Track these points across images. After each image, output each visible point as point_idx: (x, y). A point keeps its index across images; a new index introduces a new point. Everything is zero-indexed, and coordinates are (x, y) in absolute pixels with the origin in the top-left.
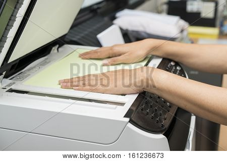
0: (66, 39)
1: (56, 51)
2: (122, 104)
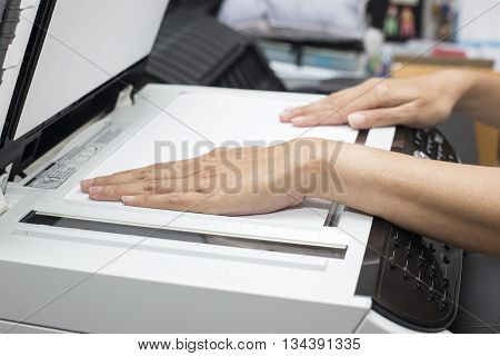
0: (149, 69)
1: (128, 100)
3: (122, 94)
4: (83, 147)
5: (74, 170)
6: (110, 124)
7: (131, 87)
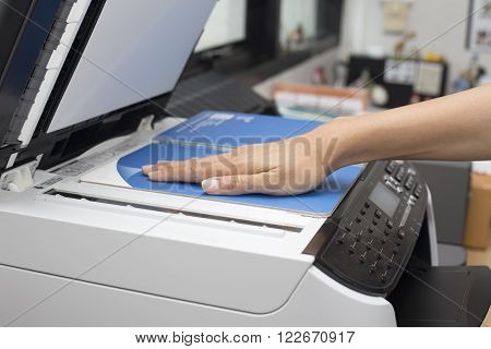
1: (149, 127)
2: (298, 230)
3: (143, 121)
4: (104, 153)
5: (92, 166)
6: (130, 140)
7: (152, 117)
